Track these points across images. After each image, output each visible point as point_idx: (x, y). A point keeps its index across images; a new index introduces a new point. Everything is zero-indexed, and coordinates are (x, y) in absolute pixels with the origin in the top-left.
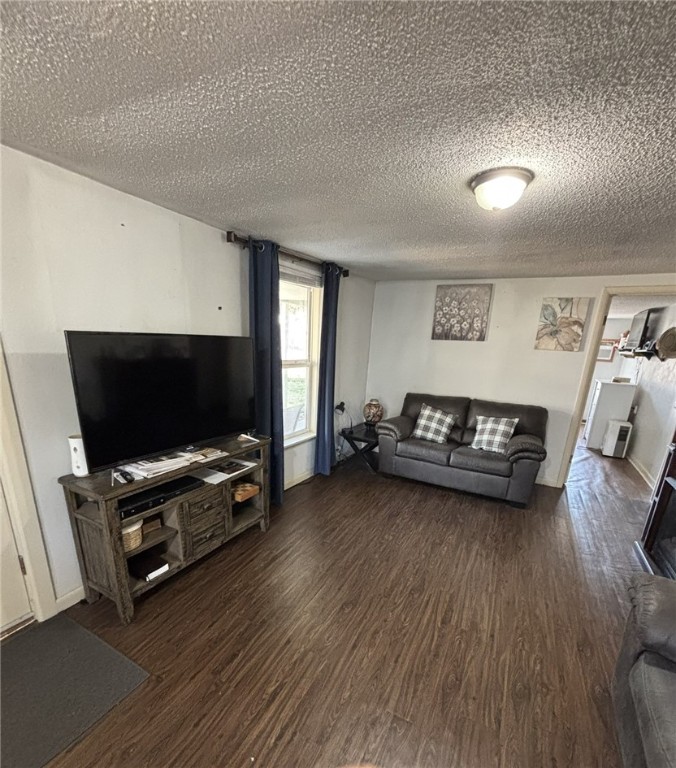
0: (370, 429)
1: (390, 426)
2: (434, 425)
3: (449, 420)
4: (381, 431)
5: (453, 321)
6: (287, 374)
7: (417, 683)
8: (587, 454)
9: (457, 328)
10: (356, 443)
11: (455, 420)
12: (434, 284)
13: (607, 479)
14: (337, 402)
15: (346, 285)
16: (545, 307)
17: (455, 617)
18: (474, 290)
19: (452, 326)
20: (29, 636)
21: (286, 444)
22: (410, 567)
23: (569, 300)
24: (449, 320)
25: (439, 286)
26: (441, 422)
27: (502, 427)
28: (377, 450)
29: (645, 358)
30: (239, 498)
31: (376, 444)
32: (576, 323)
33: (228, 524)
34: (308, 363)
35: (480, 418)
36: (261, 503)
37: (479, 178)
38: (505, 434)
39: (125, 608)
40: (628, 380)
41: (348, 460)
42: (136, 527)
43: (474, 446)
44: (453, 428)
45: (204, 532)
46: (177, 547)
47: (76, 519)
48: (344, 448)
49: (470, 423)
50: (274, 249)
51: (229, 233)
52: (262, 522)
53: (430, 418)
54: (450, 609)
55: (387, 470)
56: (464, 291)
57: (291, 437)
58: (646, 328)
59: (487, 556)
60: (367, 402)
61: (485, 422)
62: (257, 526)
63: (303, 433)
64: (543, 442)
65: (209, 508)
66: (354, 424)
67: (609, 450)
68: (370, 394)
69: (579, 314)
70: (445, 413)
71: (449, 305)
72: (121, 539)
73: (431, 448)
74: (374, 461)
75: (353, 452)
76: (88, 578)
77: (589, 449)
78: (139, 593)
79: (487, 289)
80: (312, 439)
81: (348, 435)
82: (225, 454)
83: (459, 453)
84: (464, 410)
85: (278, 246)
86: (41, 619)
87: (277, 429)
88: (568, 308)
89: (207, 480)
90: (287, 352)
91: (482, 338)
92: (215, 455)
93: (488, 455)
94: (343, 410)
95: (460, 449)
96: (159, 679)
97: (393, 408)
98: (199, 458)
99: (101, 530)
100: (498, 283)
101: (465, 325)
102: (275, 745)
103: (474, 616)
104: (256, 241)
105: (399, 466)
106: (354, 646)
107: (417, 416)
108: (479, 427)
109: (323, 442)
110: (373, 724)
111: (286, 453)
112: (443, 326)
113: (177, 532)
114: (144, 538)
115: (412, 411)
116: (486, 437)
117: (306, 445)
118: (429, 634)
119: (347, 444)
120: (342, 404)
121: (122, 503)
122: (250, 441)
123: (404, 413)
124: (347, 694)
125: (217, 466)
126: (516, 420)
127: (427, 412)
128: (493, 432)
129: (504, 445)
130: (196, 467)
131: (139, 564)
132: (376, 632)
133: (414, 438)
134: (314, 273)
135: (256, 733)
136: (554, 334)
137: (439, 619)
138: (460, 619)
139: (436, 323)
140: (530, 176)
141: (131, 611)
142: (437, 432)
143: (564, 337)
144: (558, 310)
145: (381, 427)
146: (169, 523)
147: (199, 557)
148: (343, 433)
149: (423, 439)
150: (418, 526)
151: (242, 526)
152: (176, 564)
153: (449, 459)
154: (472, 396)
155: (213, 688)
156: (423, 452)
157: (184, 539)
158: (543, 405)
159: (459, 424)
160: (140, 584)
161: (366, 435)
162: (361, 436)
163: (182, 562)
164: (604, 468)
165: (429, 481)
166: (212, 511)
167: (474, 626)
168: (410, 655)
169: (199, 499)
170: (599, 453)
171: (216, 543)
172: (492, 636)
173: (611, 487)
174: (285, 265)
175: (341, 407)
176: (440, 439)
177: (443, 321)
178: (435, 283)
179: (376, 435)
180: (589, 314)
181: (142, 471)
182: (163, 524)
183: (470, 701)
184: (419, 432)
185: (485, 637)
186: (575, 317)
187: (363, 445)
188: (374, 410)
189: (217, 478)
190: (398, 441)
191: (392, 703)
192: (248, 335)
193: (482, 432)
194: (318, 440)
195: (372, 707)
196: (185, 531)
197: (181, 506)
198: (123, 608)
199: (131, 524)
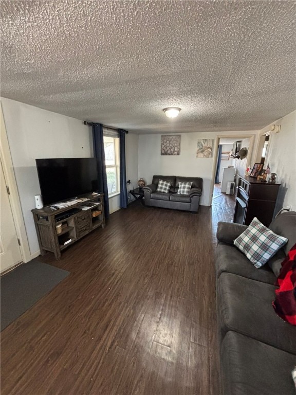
0: (141, 190)
1: (148, 188)
2: (164, 187)
3: (169, 184)
4: (145, 190)
5: (168, 148)
6: (108, 170)
7: (159, 264)
8: (221, 194)
10: (136, 195)
11: (171, 184)
12: (160, 135)
13: (226, 202)
14: (127, 180)
15: (128, 137)
16: (199, 143)
17: (172, 246)
18: (174, 137)
19: (168, 150)
20: (20, 270)
21: (109, 196)
22: (157, 235)
23: (206, 140)
24: (166, 148)
25: (162, 136)
26: (166, 185)
27: (187, 186)
28: (144, 198)
29: (237, 159)
30: (94, 216)
31: (143, 196)
32: (209, 148)
33: (91, 225)
34: (115, 166)
35: (180, 183)
36: (102, 218)
37: (165, 110)
38: (188, 188)
40: (233, 167)
41: (133, 202)
42: (60, 226)
43: (178, 193)
44: (171, 187)
45: (83, 227)
46: (74, 233)
47: (38, 224)
48: (132, 198)
49: (177, 185)
50: (101, 126)
51: (85, 122)
52: (103, 225)
53: (162, 184)
54: (170, 245)
55: (148, 204)
56: (171, 137)
57: (111, 194)
58: (237, 148)
59: (183, 229)
60: (139, 180)
61: (181, 184)
62: (100, 227)
63: (115, 192)
64: (202, 191)
65: (84, 219)
66: (135, 188)
67: (228, 193)
68: (140, 177)
69: (210, 145)
70: (168, 182)
71: (166, 143)
72: (56, 229)
73: (163, 195)
74: (143, 202)
75: (135, 199)
76: (42, 246)
77: (222, 193)
78: (63, 249)
79: (179, 137)
80: (118, 195)
81: (132, 192)
82: (89, 199)
84: (174, 181)
86: (26, 262)
87: (105, 191)
88: (206, 143)
89: (83, 209)
90: (107, 163)
91: (178, 154)
92: (86, 200)
93: (183, 196)
94: (130, 183)
95: (174, 195)
96: (74, 273)
97: (149, 181)
98: (80, 201)
99: (49, 227)
100: (182, 134)
101: (172, 150)
102: (116, 285)
103: (178, 246)
104: (94, 123)
105: (152, 202)
106: (139, 258)
107: (158, 183)
108: (180, 186)
109: (123, 195)
110: (146, 276)
111: (109, 200)
112: (164, 150)
113: (73, 228)
114: (62, 230)
115: (156, 182)
116: (182, 190)
117: (116, 197)
118: (163, 252)
120: (129, 181)
121: (56, 216)
122: (97, 195)
123: (153, 183)
124: (137, 270)
125: (85, 204)
126: (192, 183)
127: (161, 182)
128: (184, 188)
129: (188, 192)
130: (78, 204)
131: (63, 238)
132: (146, 253)
133: (157, 192)
134: (115, 133)
135: (110, 282)
136: (202, 152)
137: (167, 248)
139: (162, 149)
140: (180, 109)
141: (60, 255)
142: (165, 189)
143: (206, 153)
144: (203, 144)
145: (144, 189)
146: (70, 225)
147: (82, 237)
148: (131, 192)
149: (160, 192)
150: (159, 222)
151: (96, 226)
152: (74, 240)
153: (169, 198)
154: (177, 175)
155: (93, 273)
156: (160, 196)
157: (76, 231)
158: (201, 177)
159: (173, 185)
160: (62, 246)
161: (140, 192)
162: (137, 193)
163: (76, 239)
164: (226, 199)
165: (163, 207)
167: (178, 248)
168: (157, 258)
169: (80, 216)
170: (224, 193)
171: (87, 232)
173: (227, 204)
174: (105, 131)
176: (166, 191)
177: (164, 148)
179: (143, 191)
180: (213, 145)
181: (61, 206)
182: (68, 225)
183: (176, 268)
184: (159, 190)
185: (181, 251)
186: (209, 146)
187: (139, 196)
188: (142, 183)
189: (86, 208)
190: (151, 193)
191: (152, 270)
192: (93, 157)
193: (181, 188)
194: (121, 195)
195: (146, 272)
196: (76, 227)
197: (75, 218)
198: (57, 254)
199: (59, 224)
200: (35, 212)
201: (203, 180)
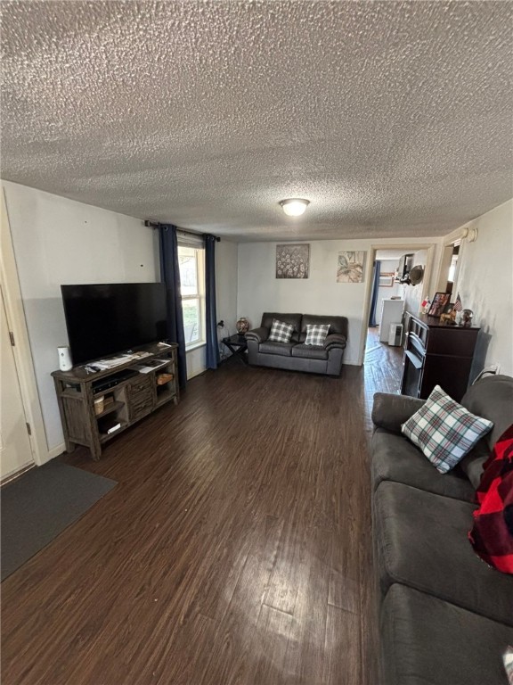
0: (241, 338)
1: (254, 334)
2: (281, 332)
3: (290, 328)
4: (248, 338)
5: (288, 267)
6: (185, 304)
7: (273, 468)
8: (379, 345)
9: (291, 271)
10: (233, 347)
11: (294, 327)
13: (389, 359)
14: (218, 321)
15: (219, 247)
16: (340, 257)
17: (295, 436)
18: (299, 248)
19: (288, 270)
20: (30, 478)
21: (187, 349)
22: (269, 415)
23: (353, 253)
24: (285, 267)
25: (278, 246)
26: (285, 330)
27: (321, 330)
28: (247, 351)
29: (406, 284)
30: (160, 383)
31: (246, 348)
32: (358, 266)
33: (155, 399)
34: (198, 297)
35: (308, 326)
36: (174, 386)
37: (283, 202)
38: (323, 334)
39: (96, 450)
40: (400, 298)
41: (228, 359)
42: (101, 400)
43: (306, 343)
44: (293, 333)
45: (141, 403)
46: (124, 413)
47: (62, 398)
48: (226, 351)
49: (303, 331)
50: (174, 229)
51: (146, 222)
52: (175, 399)
53: (278, 328)
54: (292, 433)
55: (254, 363)
56: (293, 248)
57: (190, 345)
58: (405, 267)
59: (315, 405)
60: (238, 320)
61: (311, 328)
63: (196, 342)
64: (346, 339)
65: (143, 388)
66: (231, 334)
67: (392, 343)
68: (240, 314)
69: (359, 261)
70: (288, 324)
71: (284, 257)
72: (94, 406)
73: (281, 346)
74: (245, 358)
75: (231, 353)
76: (69, 436)
77: (382, 342)
78: (105, 441)
79: (306, 247)
80: (202, 346)
81: (227, 342)
82: (152, 354)
83: (297, 348)
84: (299, 322)
85: (176, 227)
86: (39, 464)
88: (353, 258)
89: (141, 371)
90: (184, 290)
91: (306, 277)
92: (146, 355)
93: (315, 348)
94: (223, 326)
95: (298, 345)
96: (124, 484)
97: (256, 323)
98: (136, 357)
99: (81, 402)
100: (312, 243)
101: (296, 269)
102: (198, 503)
103: (305, 435)
104: (162, 225)
105: (262, 359)
106: (238, 456)
107: (271, 327)
108: (308, 331)
109: (210, 347)
110: (250, 489)
111: (187, 355)
112: (282, 270)
113: (124, 403)
114: (105, 408)
115: (267, 324)
116: (312, 337)
117: (199, 350)
118: (280, 445)
119: (227, 348)
121: (94, 384)
122: (165, 346)
123: (262, 326)
124: (235, 478)
125: (145, 363)
126: (329, 326)
127: (276, 324)
128: (316, 334)
129: (323, 341)
130: (134, 362)
131: (105, 421)
132: (250, 448)
133: (270, 341)
134: (199, 241)
135: (186, 500)
136: (347, 272)
137: (286, 438)
138: (297, 437)
139: (278, 268)
140: (308, 202)
141: (99, 453)
142: (284, 336)
143: (352, 275)
144: (348, 259)
145: (248, 335)
146: (118, 399)
147: (138, 420)
148: (224, 341)
149: (275, 341)
150: (274, 393)
151: (163, 401)
152: (124, 424)
153: (291, 352)
154: (303, 313)
155: (158, 484)
156: (276, 349)
157: (129, 408)
158: (345, 316)
159: (296, 330)
160: (104, 436)
161: (240, 341)
162: (236, 342)
163: (128, 423)
164: (388, 354)
166: (144, 390)
167: (305, 439)
168: (270, 456)
169: (137, 382)
170: (385, 343)
171: (148, 411)
172: (315, 443)
173: (391, 364)
174: (180, 237)
175: (221, 323)
176: (286, 340)
177: (282, 267)
178: (276, 244)
179: (246, 340)
180: (365, 260)
181: (104, 365)
182: (114, 400)
183: (302, 473)
184: (272, 337)
185: (311, 444)
186: (357, 262)
187: (238, 348)
188: (243, 325)
189: (147, 370)
190: (259, 343)
191: (260, 479)
192: (160, 281)
193: (310, 334)
194: (208, 346)
195: (250, 481)
196: (129, 403)
197: (127, 387)
198: (95, 451)
199: (99, 398)
200: (58, 377)
201: (350, 321)
